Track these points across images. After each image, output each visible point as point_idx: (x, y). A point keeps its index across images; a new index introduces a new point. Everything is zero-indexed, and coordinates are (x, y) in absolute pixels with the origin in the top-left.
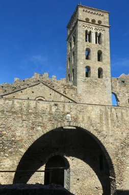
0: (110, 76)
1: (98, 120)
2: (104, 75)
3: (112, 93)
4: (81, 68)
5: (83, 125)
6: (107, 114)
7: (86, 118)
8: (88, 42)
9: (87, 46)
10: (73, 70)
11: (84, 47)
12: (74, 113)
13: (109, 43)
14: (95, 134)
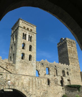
0: (36, 60)
1: (27, 85)
2: (32, 59)
3: (36, 70)
4: (19, 54)
5: (18, 88)
6: (33, 81)
7: (20, 84)
8: (24, 39)
9: (24, 41)
10: (14, 54)
11: (21, 42)
12: (13, 80)
13: (36, 42)
14: (25, 93)
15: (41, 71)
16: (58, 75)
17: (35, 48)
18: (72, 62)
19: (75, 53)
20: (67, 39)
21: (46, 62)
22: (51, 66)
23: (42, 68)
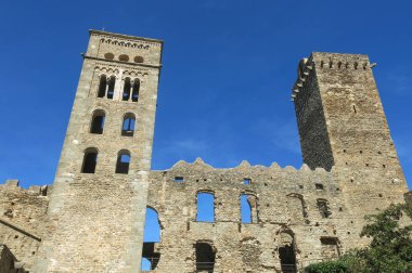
2: (131, 164)
3: (148, 207)
8: (106, 97)
9: (99, 105)
11: (89, 108)
13: (155, 97)
15: (167, 212)
16: (263, 218)
17: (147, 120)
18: (352, 154)
19: (364, 110)
20: (318, 57)
21: (198, 168)
22: (225, 184)
23: (177, 198)
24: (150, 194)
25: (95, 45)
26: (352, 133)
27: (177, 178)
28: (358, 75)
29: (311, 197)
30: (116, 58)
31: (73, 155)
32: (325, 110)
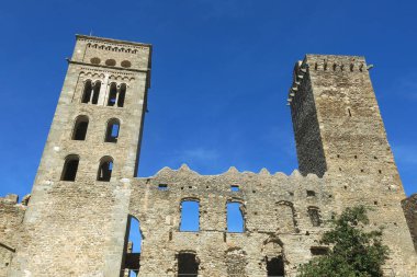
2: (113, 172)
8: (90, 103)
9: (83, 110)
13: (141, 102)
15: (149, 221)
16: (250, 227)
17: (133, 125)
18: (346, 159)
19: (360, 113)
20: (312, 60)
21: (183, 175)
22: (212, 191)
23: (160, 206)
24: (132, 202)
25: (81, 50)
26: (346, 138)
27: (161, 186)
28: (354, 77)
29: (301, 204)
30: (103, 63)
31: (53, 162)
32: (318, 113)
